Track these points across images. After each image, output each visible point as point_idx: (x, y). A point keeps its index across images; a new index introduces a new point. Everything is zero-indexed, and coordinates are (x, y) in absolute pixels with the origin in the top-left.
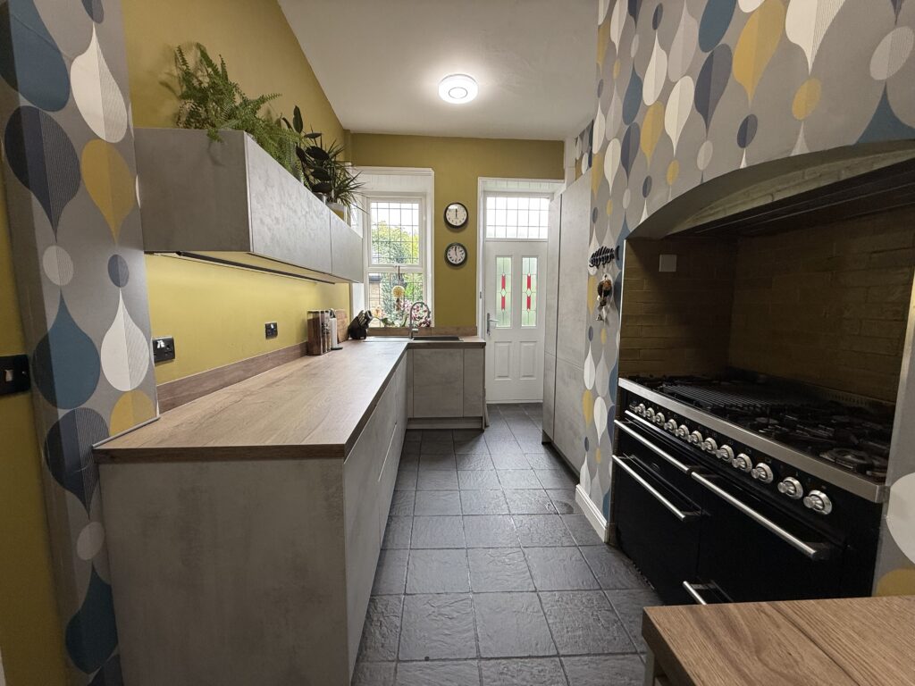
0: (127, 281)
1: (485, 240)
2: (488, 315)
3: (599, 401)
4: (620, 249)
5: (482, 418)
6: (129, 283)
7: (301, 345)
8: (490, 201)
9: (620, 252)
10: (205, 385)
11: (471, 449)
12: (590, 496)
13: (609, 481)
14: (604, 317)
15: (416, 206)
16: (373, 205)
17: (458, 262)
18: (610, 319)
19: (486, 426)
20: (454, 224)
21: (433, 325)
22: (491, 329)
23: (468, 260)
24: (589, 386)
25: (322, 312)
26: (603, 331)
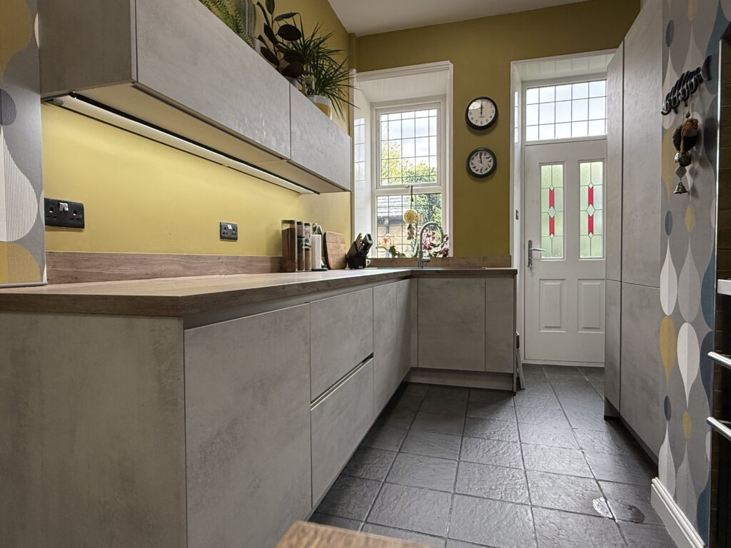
0: (13, 121)
1: (524, 144)
2: (530, 242)
3: (686, 329)
4: (712, 62)
5: (512, 374)
6: (15, 123)
7: (272, 258)
8: (532, 94)
9: (712, 67)
10: (123, 268)
11: (491, 413)
12: (675, 498)
13: (707, 468)
14: (689, 186)
15: (434, 112)
16: (384, 118)
17: (484, 172)
18: (699, 188)
19: (519, 388)
20: (478, 124)
21: (451, 254)
22: (534, 262)
23: (499, 168)
24: (667, 309)
25: (299, 223)
26: (689, 209)
